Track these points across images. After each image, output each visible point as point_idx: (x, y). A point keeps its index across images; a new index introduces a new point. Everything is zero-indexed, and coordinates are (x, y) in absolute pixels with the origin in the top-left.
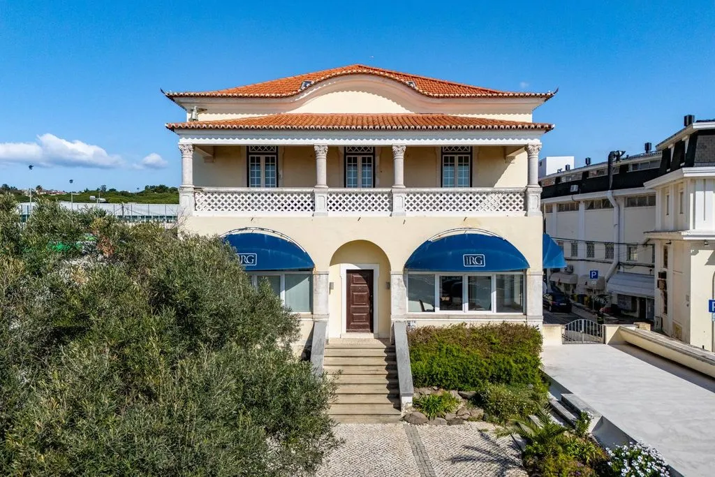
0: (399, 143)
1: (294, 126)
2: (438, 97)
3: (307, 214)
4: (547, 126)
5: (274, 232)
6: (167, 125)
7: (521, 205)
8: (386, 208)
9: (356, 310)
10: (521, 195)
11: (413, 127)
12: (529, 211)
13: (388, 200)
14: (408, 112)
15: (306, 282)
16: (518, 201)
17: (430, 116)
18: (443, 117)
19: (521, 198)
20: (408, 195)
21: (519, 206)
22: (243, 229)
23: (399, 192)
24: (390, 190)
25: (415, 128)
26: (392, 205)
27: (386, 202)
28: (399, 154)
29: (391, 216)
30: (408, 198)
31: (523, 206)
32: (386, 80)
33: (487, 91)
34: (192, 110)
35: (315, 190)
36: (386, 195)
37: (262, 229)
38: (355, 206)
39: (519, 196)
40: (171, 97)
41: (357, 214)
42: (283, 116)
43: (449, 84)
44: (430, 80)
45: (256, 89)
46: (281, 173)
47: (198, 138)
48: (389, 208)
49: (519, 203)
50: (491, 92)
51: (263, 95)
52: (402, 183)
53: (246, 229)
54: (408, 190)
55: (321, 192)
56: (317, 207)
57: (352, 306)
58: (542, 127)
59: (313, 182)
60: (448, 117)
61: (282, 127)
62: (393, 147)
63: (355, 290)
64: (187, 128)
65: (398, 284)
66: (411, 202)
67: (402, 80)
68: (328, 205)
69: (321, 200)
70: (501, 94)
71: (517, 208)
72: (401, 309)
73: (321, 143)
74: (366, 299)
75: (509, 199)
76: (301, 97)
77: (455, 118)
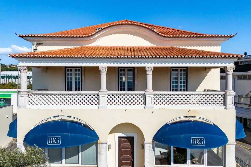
0: (149, 65)
1: (86, 56)
2: (170, 37)
3: (95, 107)
4: (240, 56)
5: (75, 118)
6: (9, 55)
7: (222, 102)
8: (142, 103)
9: (124, 159)
10: (221, 96)
11: (158, 56)
12: (227, 106)
13: (143, 98)
14: (153, 45)
15: (94, 146)
16: (220, 100)
17: (165, 47)
18: (172, 48)
19: (222, 98)
20: (155, 95)
21: (221, 103)
22: (56, 117)
23: (149, 94)
24: (144, 93)
25: (160, 57)
26: (145, 101)
27: (142, 99)
28: (149, 72)
29: (145, 108)
30: (155, 97)
31: (223, 103)
32: (141, 28)
33: (194, 33)
34: (34, 44)
35: (100, 93)
36: (142, 96)
37: (68, 117)
38: (123, 102)
39: (221, 97)
40: (22, 37)
41: (124, 107)
42: (84, 47)
43: (167, 29)
44: (162, 28)
45: (72, 32)
46: (83, 78)
47: (30, 63)
48: (143, 103)
49: (221, 101)
50: (196, 34)
51: (72, 36)
52: (151, 89)
53: (58, 116)
54: (155, 93)
55: (103, 94)
56: (100, 102)
57: (121, 157)
58: (237, 57)
59: (98, 88)
60: (175, 48)
61: (79, 56)
62: (146, 68)
63: (123, 147)
64: (21, 57)
65: (149, 150)
66: (156, 99)
67: (150, 28)
68: (107, 101)
69: (103, 99)
70: (205, 36)
71: (220, 103)
72: (150, 164)
73: (103, 65)
74: (130, 153)
75: (215, 98)
76: (94, 37)
77: (179, 48)
